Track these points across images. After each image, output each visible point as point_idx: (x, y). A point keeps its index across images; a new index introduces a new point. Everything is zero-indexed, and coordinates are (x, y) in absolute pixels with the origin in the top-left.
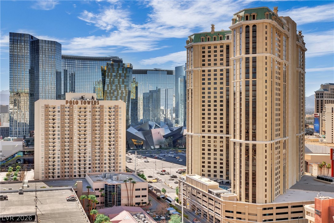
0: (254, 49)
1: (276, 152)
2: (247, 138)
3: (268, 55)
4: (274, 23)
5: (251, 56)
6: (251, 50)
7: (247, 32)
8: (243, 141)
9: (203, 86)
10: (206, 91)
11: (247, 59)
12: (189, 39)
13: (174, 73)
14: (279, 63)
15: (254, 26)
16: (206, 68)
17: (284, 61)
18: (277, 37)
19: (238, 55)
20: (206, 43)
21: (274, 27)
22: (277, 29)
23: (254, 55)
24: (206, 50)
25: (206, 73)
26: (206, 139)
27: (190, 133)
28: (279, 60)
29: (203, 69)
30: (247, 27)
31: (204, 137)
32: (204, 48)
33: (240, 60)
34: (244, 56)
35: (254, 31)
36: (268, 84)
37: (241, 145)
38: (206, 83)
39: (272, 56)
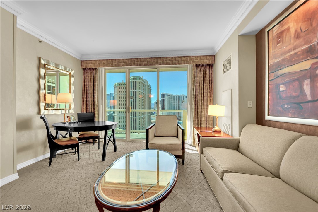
0: (136, 88)
1: (142, 120)
2: (134, 116)
3: (140, 91)
4: (142, 81)
5: (135, 91)
6: (135, 89)
7: (134, 83)
8: (132, 117)
9: (120, 100)
10: (121, 101)
11: (134, 91)
12: (115, 84)
13: (110, 95)
14: (143, 93)
15: (136, 82)
16: (121, 94)
17: (145, 93)
18: (142, 85)
19: (131, 90)
20: (121, 86)
21: (142, 82)
22: (143, 83)
23: (136, 91)
24: (121, 88)
25: (121, 95)
26: (121, 117)
27: (115, 115)
28: (143, 92)
29: (120, 94)
30: (134, 82)
31: (120, 116)
32: (120, 87)
33: (132, 92)
34: (133, 90)
35: (136, 83)
36: (140, 99)
37: (132, 118)
38: (121, 99)
39: (141, 91)
